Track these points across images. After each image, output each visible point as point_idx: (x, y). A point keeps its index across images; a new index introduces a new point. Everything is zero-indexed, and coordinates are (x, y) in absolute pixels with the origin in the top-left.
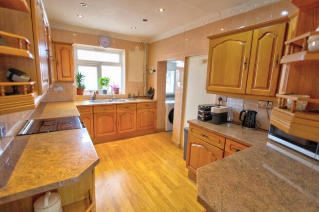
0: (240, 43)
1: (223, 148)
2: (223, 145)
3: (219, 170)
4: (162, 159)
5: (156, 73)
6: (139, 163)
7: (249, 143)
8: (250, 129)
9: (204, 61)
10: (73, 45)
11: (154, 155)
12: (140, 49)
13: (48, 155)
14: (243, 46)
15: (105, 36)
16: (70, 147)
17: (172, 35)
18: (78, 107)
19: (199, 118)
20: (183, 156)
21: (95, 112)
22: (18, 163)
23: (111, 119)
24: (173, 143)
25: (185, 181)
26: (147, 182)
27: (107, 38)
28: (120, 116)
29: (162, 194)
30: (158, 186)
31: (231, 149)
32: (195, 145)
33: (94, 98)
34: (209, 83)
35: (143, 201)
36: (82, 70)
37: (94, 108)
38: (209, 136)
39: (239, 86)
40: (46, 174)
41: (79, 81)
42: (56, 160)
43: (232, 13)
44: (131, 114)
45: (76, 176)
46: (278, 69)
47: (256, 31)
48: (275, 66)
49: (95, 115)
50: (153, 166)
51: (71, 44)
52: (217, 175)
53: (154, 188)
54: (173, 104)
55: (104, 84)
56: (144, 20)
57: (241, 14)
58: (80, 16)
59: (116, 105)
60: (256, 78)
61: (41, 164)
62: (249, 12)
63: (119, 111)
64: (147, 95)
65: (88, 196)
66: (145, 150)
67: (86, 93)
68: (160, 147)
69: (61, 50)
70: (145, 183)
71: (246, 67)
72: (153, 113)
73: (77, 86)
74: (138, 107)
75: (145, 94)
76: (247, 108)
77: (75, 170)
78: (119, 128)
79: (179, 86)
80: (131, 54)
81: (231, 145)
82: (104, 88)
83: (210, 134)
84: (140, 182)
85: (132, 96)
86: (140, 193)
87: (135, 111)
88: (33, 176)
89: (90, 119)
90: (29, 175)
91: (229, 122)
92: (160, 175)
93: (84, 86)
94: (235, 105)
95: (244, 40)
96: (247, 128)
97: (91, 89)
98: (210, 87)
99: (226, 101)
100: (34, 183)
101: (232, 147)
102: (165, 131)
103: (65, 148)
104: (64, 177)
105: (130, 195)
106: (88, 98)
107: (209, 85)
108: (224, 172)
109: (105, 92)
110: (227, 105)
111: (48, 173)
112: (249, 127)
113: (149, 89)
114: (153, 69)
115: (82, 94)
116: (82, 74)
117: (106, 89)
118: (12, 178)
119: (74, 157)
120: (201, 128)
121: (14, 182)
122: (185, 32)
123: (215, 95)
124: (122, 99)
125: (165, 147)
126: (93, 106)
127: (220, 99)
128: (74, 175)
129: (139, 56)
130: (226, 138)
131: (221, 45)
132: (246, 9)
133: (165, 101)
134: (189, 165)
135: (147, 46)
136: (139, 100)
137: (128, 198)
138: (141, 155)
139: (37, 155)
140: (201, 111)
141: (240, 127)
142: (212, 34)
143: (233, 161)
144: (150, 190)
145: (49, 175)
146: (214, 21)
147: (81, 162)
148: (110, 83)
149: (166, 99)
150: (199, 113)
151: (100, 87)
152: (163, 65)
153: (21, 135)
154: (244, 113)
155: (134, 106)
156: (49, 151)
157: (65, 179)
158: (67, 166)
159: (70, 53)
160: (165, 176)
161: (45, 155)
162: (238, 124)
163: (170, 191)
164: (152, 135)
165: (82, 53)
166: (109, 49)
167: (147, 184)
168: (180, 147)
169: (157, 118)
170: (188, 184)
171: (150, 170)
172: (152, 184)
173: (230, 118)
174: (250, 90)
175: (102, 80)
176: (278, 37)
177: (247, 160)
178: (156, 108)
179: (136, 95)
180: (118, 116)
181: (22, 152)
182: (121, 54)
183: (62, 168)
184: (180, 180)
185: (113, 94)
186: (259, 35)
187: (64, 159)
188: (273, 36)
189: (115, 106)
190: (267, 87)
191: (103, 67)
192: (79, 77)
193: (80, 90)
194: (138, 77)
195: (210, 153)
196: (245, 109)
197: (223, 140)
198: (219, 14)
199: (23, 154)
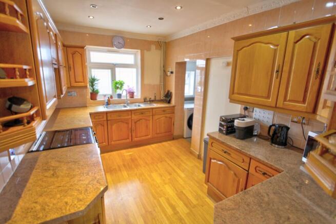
0: (272, 47)
1: (247, 169)
2: (248, 165)
3: (240, 208)
4: (179, 172)
5: (174, 76)
6: (154, 175)
7: (278, 167)
8: (280, 147)
9: (228, 64)
10: (85, 48)
11: (171, 166)
12: (156, 49)
13: (56, 179)
14: (275, 51)
15: (119, 37)
16: (79, 168)
17: (191, 33)
18: (91, 114)
19: (220, 130)
20: (202, 168)
21: (108, 119)
22: (25, 190)
23: (126, 125)
24: (191, 153)
25: (203, 198)
26: (163, 198)
27: (120, 38)
28: (135, 123)
29: (178, 212)
30: (174, 203)
31: (256, 171)
32: (215, 161)
33: (108, 103)
34: (232, 92)
35: (158, 220)
36: (95, 73)
37: (108, 115)
38: (231, 153)
39: (268, 97)
40: (51, 205)
41: (92, 86)
42: (63, 186)
43: (262, 8)
44: (146, 120)
45: (81, 209)
46: (318, 80)
47: (292, 33)
48: (315, 76)
49: (109, 122)
50: (169, 179)
51: (83, 47)
52: (237, 215)
53: (169, 205)
54: (192, 109)
55: (118, 87)
56: (160, 19)
57: (273, 10)
58: (91, 17)
59: (131, 111)
60: (290, 89)
61: (48, 191)
62: (284, 7)
63: (134, 117)
64: (164, 98)
65: (97, 221)
66: (161, 160)
67: (100, 98)
68: (178, 157)
69: (73, 54)
70: (160, 199)
71: (278, 75)
72: (171, 118)
73: (90, 91)
74: (154, 112)
75: (162, 97)
76: (278, 121)
77: (81, 200)
78: (134, 135)
79: (199, 91)
80: (146, 53)
81: (257, 166)
82: (119, 91)
83: (233, 151)
84: (155, 198)
85: (148, 99)
86: (154, 210)
87: (151, 117)
88: (38, 207)
89: (104, 126)
90: (34, 205)
91: (255, 136)
92: (176, 190)
93: (97, 90)
94: (263, 117)
95: (276, 44)
96: (277, 146)
97: (105, 93)
98: (234, 95)
99: (253, 112)
100: (38, 216)
101: (257, 168)
102: (184, 138)
103: (74, 170)
104: (69, 210)
105: (144, 212)
106: (102, 103)
107: (233, 93)
108: (246, 210)
109: (119, 96)
110: (254, 116)
111: (54, 204)
112: (279, 145)
113: (166, 92)
114: (170, 71)
115: (95, 99)
116: (95, 78)
117: (121, 93)
118: (18, 208)
119: (81, 182)
120: (223, 143)
121: (19, 215)
122: (206, 30)
123: (240, 105)
124: (137, 104)
125: (183, 158)
126: (107, 113)
127: (246, 109)
128: (79, 208)
129: (155, 56)
130: (251, 158)
131: (248, 48)
132: (281, 3)
133: (183, 106)
134: (208, 182)
135: (164, 45)
136: (155, 105)
137: (142, 215)
138: (157, 166)
139: (45, 179)
140: (223, 123)
141: (268, 143)
142: (237, 35)
143: (258, 194)
144: (166, 208)
145: (54, 207)
146: (240, 17)
147: (88, 189)
148: (125, 87)
149: (185, 102)
150: (221, 125)
151: (114, 91)
152: (182, 66)
153: (32, 151)
154: (273, 128)
155: (150, 111)
156: (58, 173)
157: (70, 213)
158: (73, 195)
159: (83, 57)
160: (183, 192)
161: (52, 179)
162: (266, 139)
163: (186, 210)
164: (169, 142)
165: (96, 55)
166: (123, 49)
167: (162, 200)
168: (199, 157)
169: (175, 123)
170: (207, 203)
171: (166, 184)
172: (168, 200)
173: (256, 131)
174: (282, 102)
175: (116, 83)
176: (319, 41)
177: (274, 193)
178: (174, 113)
179: (153, 98)
180: (133, 122)
181: (31, 174)
182: (135, 55)
183: (69, 197)
184: (198, 197)
185: (128, 98)
186: (295, 37)
187: (71, 185)
188: (314, 40)
189: (130, 113)
190: (304, 101)
191: (117, 70)
192: (93, 81)
193: (94, 95)
194: (154, 79)
195: (232, 172)
196: (275, 122)
197: (247, 160)
198: (246, 9)
199: (32, 177)
